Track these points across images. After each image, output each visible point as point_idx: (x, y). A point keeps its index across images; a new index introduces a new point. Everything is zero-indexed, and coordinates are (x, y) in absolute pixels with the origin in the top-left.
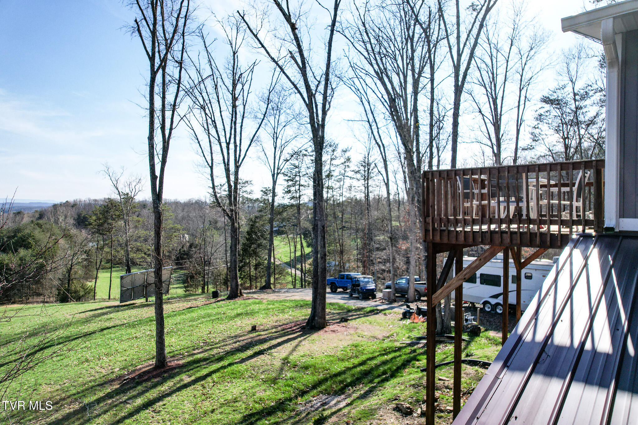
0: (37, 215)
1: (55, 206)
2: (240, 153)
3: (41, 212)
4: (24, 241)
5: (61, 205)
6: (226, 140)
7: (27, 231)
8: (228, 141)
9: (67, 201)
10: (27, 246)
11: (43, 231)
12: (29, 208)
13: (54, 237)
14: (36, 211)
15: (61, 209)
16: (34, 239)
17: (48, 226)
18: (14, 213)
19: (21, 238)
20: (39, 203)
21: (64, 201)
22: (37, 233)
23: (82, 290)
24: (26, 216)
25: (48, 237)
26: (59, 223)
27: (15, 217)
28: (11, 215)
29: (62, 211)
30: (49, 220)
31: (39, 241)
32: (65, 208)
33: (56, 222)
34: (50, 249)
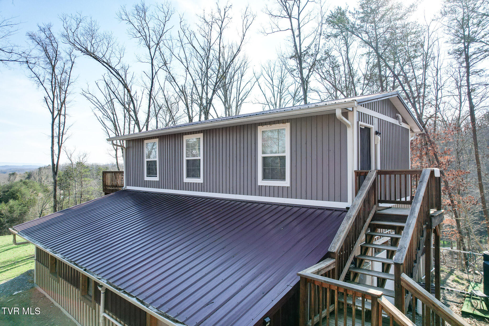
1: (40, 169)
3: (29, 173)
5: (44, 168)
7: (16, 188)
10: (15, 198)
11: (28, 188)
13: (35, 192)
15: (44, 171)
16: (21, 193)
17: (31, 184)
18: (10, 174)
19: (12, 193)
22: (23, 189)
24: (18, 176)
25: (31, 191)
26: (42, 181)
27: (10, 177)
28: (7, 175)
29: (44, 173)
30: (35, 179)
31: (24, 194)
32: (47, 170)
33: (40, 180)
34: (31, 200)
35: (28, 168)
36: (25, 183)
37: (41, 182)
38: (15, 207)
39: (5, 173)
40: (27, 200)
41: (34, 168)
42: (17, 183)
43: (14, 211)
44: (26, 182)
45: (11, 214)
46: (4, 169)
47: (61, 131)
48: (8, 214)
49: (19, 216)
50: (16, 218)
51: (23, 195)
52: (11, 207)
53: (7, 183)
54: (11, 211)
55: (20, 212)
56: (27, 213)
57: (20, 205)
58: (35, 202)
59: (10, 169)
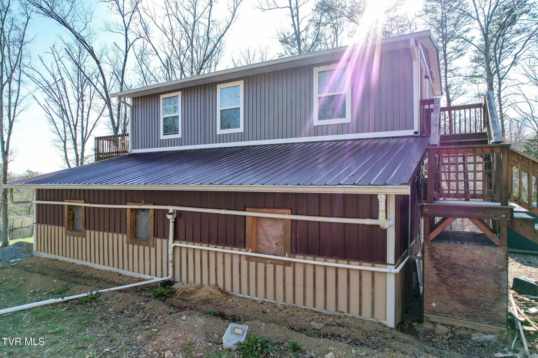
2: (86, 133)
6: (74, 124)
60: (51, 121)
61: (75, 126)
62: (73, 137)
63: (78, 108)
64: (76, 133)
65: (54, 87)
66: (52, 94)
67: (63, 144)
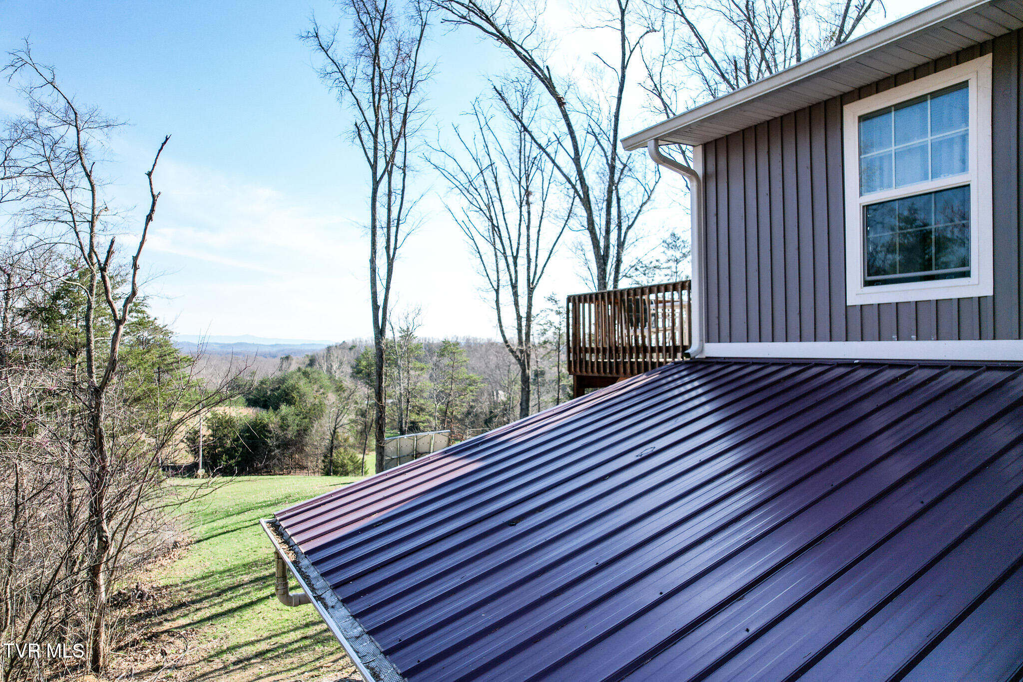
0: (307, 362)
1: (329, 349)
2: (536, 270)
3: (312, 357)
4: (287, 395)
5: (336, 346)
6: (512, 253)
7: (291, 382)
8: (515, 255)
9: (344, 342)
10: (290, 402)
11: (310, 382)
12: (299, 352)
13: (322, 391)
14: (307, 356)
15: (335, 353)
16: (298, 392)
17: (316, 376)
18: (282, 358)
19: (285, 391)
20: (313, 344)
21: (341, 342)
22: (303, 385)
23: (350, 463)
24: (293, 362)
25: (315, 389)
26: (333, 371)
27: (282, 363)
28: (278, 361)
29: (336, 355)
30: (321, 367)
31: (304, 395)
32: (340, 352)
33: (329, 371)
34: (316, 406)
35: (309, 348)
36: (306, 374)
37: (331, 373)
38: (290, 419)
39: (274, 357)
40: (309, 405)
41: (319, 348)
42: (293, 373)
43: (288, 426)
44: (308, 372)
45: (283, 431)
46: (274, 350)
47: (394, 215)
48: (279, 432)
49: (295, 436)
50: (291, 440)
51: (302, 396)
52: (283, 419)
53: (278, 374)
54: (284, 427)
55: (298, 428)
56: (309, 431)
57: (297, 415)
58: (322, 411)
59: (283, 350)
60: (474, 252)
61: (515, 258)
62: (511, 280)
63: (520, 221)
64: (516, 272)
65: (478, 182)
66: (475, 196)
67: (494, 293)
